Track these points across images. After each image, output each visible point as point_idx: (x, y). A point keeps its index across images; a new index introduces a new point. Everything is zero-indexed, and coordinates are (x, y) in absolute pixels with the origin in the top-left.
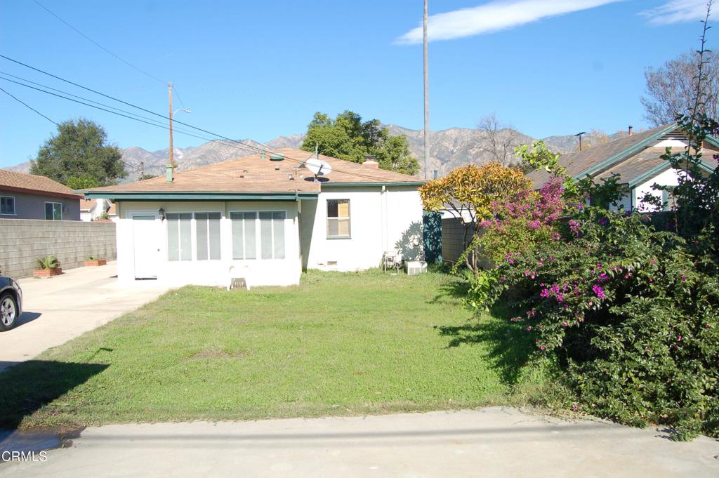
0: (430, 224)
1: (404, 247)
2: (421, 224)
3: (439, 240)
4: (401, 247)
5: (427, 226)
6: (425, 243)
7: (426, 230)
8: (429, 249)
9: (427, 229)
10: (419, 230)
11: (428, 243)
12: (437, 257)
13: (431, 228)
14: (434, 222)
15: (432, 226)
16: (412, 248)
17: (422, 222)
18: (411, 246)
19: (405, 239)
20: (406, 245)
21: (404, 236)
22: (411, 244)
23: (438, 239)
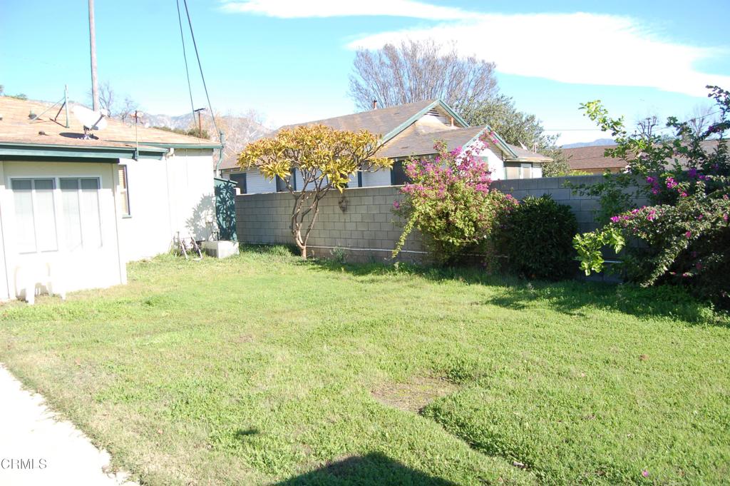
0: (222, 196)
1: (196, 226)
2: (212, 197)
3: (233, 215)
4: (193, 225)
5: (219, 199)
6: (218, 219)
7: (218, 204)
8: (222, 227)
9: (219, 202)
10: (211, 204)
11: (221, 219)
12: (232, 235)
13: (223, 201)
14: (226, 194)
15: (224, 198)
16: (204, 226)
17: (214, 195)
18: (202, 224)
19: (197, 217)
20: (198, 223)
21: (195, 212)
22: (204, 221)
23: (231, 213)
